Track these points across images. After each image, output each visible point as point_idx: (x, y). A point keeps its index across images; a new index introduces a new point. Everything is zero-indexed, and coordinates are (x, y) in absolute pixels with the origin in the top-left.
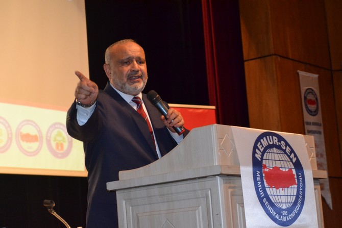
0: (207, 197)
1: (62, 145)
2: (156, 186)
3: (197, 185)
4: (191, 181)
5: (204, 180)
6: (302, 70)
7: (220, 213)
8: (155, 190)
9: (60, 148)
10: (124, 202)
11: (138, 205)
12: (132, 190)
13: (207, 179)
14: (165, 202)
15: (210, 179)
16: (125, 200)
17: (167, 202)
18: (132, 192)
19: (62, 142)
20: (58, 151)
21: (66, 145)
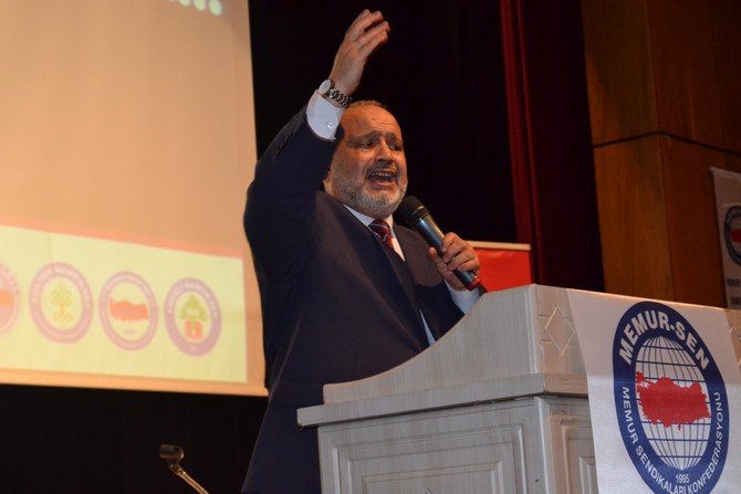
0: (514, 442)
1: (198, 327)
2: (404, 418)
3: (494, 415)
4: (480, 409)
5: (508, 405)
6: (719, 167)
7: (542, 476)
8: (403, 427)
9: (194, 332)
10: (335, 452)
11: (365, 459)
12: (353, 425)
13: (514, 404)
14: (423, 452)
15: (522, 403)
16: (337, 446)
17: (428, 452)
18: (353, 430)
19: (198, 320)
20: (190, 340)
21: (207, 327)
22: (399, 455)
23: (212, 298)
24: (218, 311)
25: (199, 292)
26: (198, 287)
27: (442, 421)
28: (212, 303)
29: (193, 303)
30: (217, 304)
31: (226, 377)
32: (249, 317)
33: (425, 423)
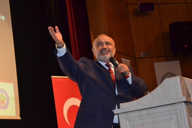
0: (177, 114)
1: (4, 102)
2: (144, 110)
3: (171, 108)
4: (166, 106)
5: (174, 105)
6: (123, 58)
7: (185, 121)
8: (144, 112)
9: (3, 103)
10: (124, 120)
11: (133, 121)
12: (129, 113)
13: (176, 104)
14: (150, 118)
15: (178, 104)
16: (125, 118)
17: (152, 118)
18: (130, 114)
19: (4, 100)
20: (2, 105)
21: (6, 102)
22: (143, 119)
23: (6, 94)
24: (8, 97)
25: (3, 92)
26: (3, 91)
27: (156, 110)
28: (7, 95)
29: (2, 95)
30: (8, 96)
31: (11, 115)
32: (15, 99)
33: (151, 111)
